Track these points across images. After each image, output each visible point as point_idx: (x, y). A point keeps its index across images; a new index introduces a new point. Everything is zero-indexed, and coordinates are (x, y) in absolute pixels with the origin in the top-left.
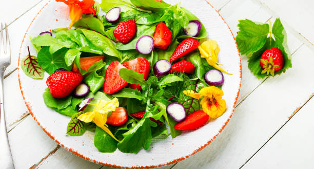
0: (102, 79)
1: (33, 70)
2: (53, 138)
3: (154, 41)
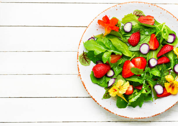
0: (121, 69)
1: (85, 60)
2: (96, 101)
3: (149, 47)
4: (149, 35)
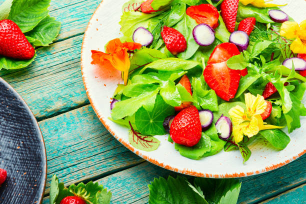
0: (212, 92)
1: (145, 142)
3: (206, 25)
4: (184, 16)
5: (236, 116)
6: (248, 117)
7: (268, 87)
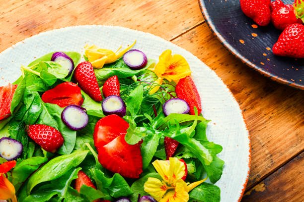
4: (42, 105)
5: (154, 190)
6: (167, 185)
7: (168, 143)
